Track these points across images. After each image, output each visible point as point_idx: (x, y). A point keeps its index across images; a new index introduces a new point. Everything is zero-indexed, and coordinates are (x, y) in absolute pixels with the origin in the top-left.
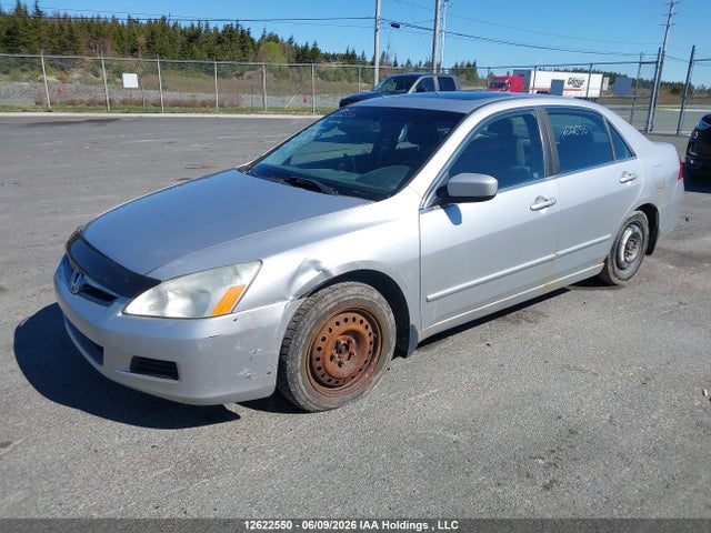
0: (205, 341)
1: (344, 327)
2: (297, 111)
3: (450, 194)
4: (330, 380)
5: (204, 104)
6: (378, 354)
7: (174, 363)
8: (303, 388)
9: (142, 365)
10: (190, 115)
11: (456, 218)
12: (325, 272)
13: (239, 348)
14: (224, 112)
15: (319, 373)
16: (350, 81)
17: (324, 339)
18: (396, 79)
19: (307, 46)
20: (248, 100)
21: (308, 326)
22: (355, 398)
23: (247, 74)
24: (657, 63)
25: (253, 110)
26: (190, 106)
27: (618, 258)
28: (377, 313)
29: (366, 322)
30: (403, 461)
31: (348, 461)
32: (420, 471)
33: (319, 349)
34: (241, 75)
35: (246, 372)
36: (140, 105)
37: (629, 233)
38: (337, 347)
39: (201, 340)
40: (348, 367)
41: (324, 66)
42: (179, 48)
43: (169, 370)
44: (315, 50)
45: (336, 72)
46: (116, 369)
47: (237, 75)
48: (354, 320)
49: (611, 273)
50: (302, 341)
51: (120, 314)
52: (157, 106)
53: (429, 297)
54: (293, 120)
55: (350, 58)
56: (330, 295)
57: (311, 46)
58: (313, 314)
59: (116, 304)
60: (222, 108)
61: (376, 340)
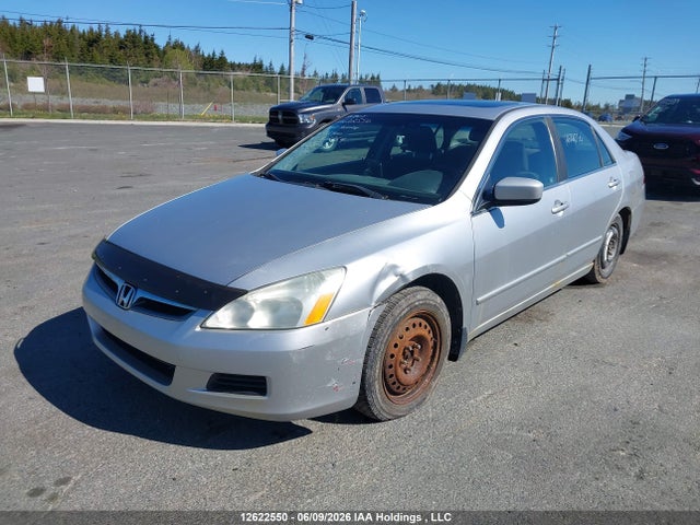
0: (299, 352)
1: (414, 332)
2: (215, 119)
3: (497, 197)
4: (399, 388)
5: (115, 111)
6: (436, 359)
7: (263, 378)
8: (379, 396)
9: (222, 382)
10: (102, 122)
11: (500, 222)
12: (402, 277)
13: (328, 358)
14: (139, 119)
15: (391, 381)
16: (258, 90)
17: (396, 346)
18: (325, 89)
19: (214, 54)
20: (161, 107)
21: (385, 332)
22: (419, 404)
23: (153, 81)
24: (558, 80)
25: (168, 118)
26: (100, 112)
27: (602, 257)
28: (438, 317)
29: (429, 328)
30: (496, 463)
31: (444, 469)
32: (517, 471)
33: (392, 356)
34: (147, 82)
35: (333, 383)
36: (45, 110)
37: (611, 235)
38: (404, 354)
39: (294, 351)
40: (414, 373)
41: (232, 75)
42: (78, 52)
43: (257, 385)
44: (222, 59)
45: (244, 81)
46: (189, 389)
47: (143, 82)
48: (420, 325)
49: (596, 272)
50: (380, 348)
51: (198, 329)
52: (64, 111)
53: (479, 299)
54: (213, 127)
55: (257, 67)
56: (403, 301)
57: (218, 55)
58: (390, 320)
59: (193, 318)
60: (137, 116)
61: (435, 344)
